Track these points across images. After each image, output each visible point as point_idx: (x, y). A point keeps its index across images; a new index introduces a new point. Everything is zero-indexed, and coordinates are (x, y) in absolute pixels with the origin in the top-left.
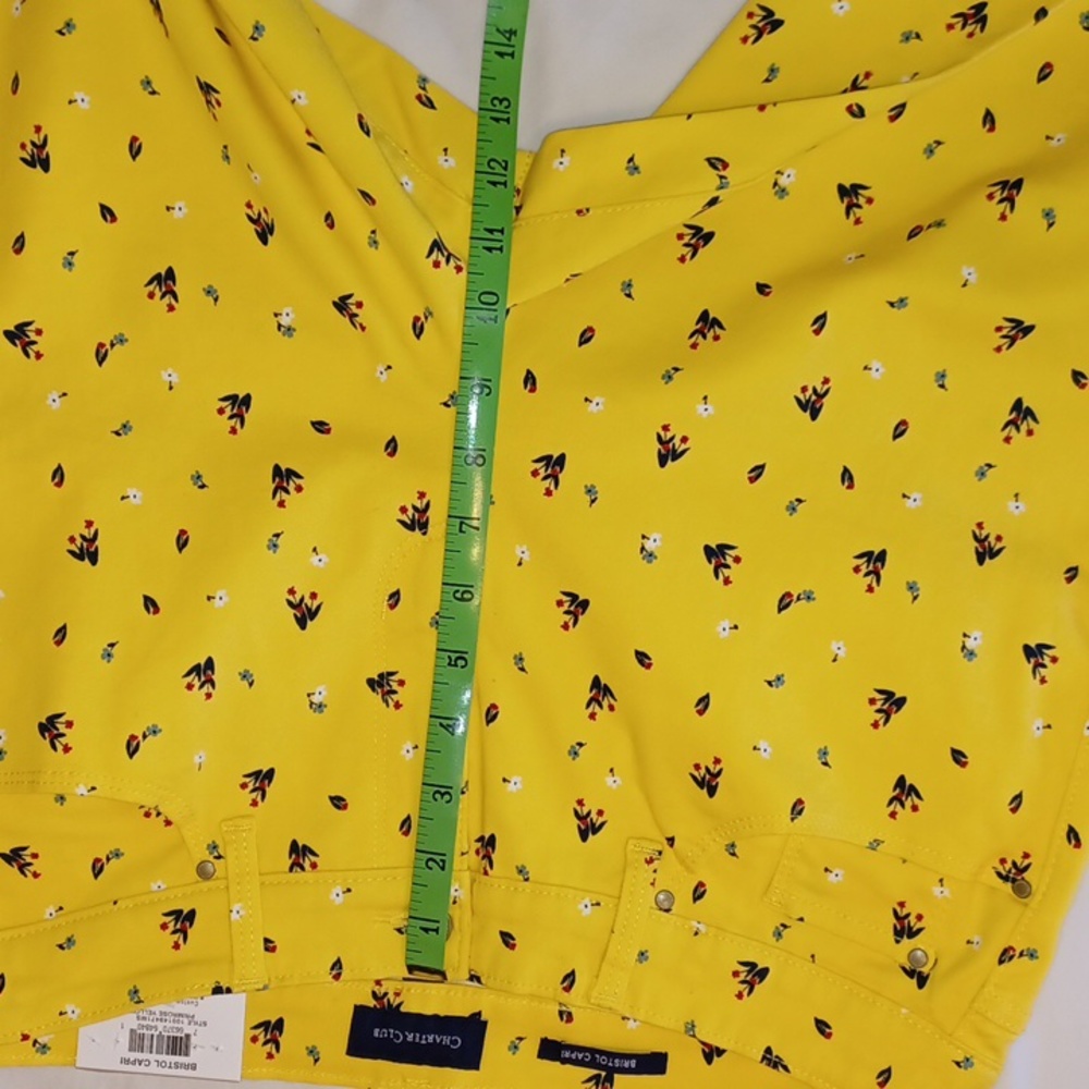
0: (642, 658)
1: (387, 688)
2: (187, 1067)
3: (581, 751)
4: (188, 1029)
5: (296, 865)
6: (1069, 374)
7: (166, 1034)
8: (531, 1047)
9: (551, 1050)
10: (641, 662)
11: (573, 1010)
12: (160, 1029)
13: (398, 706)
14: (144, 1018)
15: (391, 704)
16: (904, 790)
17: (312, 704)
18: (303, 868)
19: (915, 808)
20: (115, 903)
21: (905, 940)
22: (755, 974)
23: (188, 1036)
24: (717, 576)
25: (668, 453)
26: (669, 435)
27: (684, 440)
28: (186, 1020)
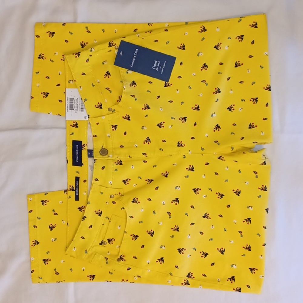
0: (157, 188)
1: (147, 141)
2: (68, 109)
3: (140, 179)
4: (75, 109)
5: (113, 126)
6: (213, 262)
7: (73, 105)
8: (78, 175)
9: (77, 179)
10: (156, 188)
11: (86, 183)
12: (74, 104)
13: (144, 143)
14: (76, 101)
15: (144, 142)
16: (136, 237)
17: (143, 127)
18: (112, 128)
19: (133, 239)
20: (102, 93)
21: (108, 241)
22: (100, 214)
23: (73, 109)
24: (173, 200)
25: (195, 190)
26: (199, 190)
27: (198, 193)
28: (76, 109)
